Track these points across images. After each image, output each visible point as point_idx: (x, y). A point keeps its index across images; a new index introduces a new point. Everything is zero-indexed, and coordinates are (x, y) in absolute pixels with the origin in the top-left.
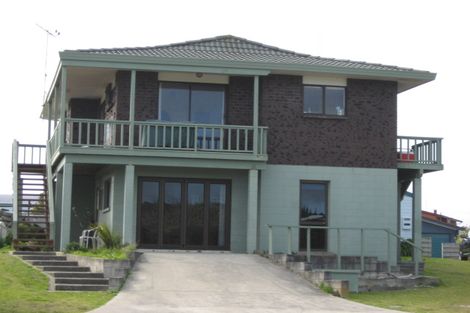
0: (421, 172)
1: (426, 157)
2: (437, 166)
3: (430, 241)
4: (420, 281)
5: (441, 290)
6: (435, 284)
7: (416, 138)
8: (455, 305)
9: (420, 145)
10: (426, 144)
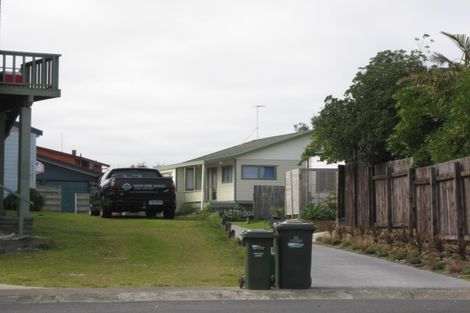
0: (31, 99)
1: (39, 80)
2: (52, 91)
3: (59, 191)
4: (25, 242)
5: (51, 254)
6: (45, 247)
7: (24, 55)
8: (63, 274)
9: (30, 64)
10: (38, 62)
